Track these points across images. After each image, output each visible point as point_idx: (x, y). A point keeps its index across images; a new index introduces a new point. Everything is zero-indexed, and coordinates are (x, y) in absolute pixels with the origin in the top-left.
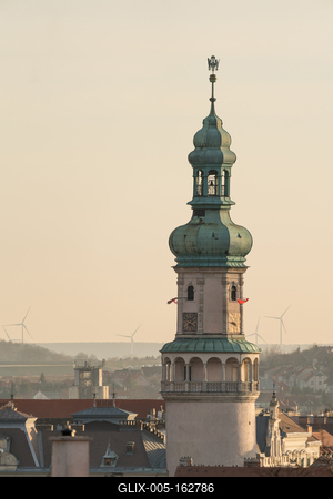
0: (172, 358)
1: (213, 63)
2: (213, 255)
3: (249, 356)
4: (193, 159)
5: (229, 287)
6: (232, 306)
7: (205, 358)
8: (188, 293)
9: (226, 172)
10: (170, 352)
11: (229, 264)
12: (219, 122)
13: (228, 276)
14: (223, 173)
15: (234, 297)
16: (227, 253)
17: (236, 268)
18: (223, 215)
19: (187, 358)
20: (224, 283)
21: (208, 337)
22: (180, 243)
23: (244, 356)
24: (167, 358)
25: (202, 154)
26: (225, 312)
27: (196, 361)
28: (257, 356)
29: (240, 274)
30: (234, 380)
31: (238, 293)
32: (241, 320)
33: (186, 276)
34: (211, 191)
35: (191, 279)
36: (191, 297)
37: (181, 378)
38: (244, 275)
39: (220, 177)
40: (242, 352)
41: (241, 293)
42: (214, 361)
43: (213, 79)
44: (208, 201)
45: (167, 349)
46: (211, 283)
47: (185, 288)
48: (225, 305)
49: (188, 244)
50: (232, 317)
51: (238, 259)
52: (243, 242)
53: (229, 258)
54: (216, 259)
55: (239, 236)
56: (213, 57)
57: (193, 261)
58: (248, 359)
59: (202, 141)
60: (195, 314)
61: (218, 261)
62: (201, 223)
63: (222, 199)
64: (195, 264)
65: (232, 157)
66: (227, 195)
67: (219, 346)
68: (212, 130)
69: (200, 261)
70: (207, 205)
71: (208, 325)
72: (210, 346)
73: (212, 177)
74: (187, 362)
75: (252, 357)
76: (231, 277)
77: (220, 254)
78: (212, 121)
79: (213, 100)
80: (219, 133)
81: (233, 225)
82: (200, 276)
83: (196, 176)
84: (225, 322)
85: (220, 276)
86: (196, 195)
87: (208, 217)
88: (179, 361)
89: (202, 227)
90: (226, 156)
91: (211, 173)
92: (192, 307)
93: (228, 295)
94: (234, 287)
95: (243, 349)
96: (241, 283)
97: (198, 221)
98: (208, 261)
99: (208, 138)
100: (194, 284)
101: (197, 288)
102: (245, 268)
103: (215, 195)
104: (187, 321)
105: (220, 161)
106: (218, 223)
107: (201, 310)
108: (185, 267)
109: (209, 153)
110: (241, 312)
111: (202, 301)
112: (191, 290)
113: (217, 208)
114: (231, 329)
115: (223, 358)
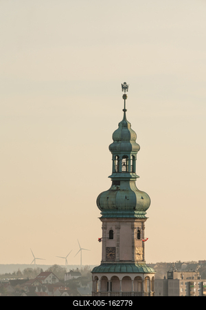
0: (100, 276)
1: (125, 87)
2: (125, 210)
3: (149, 275)
4: (112, 148)
5: (136, 231)
6: (137, 243)
7: (121, 276)
8: (109, 235)
9: (133, 157)
10: (98, 273)
11: (136, 216)
12: (129, 125)
13: (135, 223)
14: (131, 158)
15: (139, 237)
16: (134, 209)
17: (140, 218)
18: (131, 184)
19: (109, 276)
20: (133, 228)
21: (122, 263)
22: (105, 203)
23: (145, 275)
24: (96, 277)
25: (118, 145)
26: (133, 247)
27: (115, 278)
28: (153, 275)
29: (143, 222)
30: (140, 291)
31: (141, 235)
32: (143, 252)
33: (108, 224)
34: (124, 169)
35: (111, 225)
36: (111, 237)
37: (105, 289)
38: (145, 223)
39: (130, 160)
40: (144, 273)
41: (143, 235)
42: (127, 279)
43: (125, 97)
44: (122, 175)
45: (96, 270)
46: (125, 228)
47: (108, 231)
48: (133, 243)
49: (110, 203)
50: (138, 250)
51: (141, 212)
52: (145, 201)
53: (136, 212)
54: (128, 212)
55: (142, 198)
56: (125, 83)
57: (113, 214)
58: (148, 277)
59: (118, 137)
60: (114, 248)
61: (129, 214)
62: (118, 190)
63: (131, 174)
64: (114, 216)
65: (137, 147)
66: (134, 171)
67: (130, 269)
68: (125, 130)
69: (118, 214)
70: (122, 178)
71: (122, 256)
72: (124, 268)
73: (124, 160)
74: (109, 279)
75: (151, 276)
76: (137, 225)
77: (130, 210)
78: (124, 124)
79: (125, 110)
80: (129, 132)
81: (138, 191)
82: (117, 223)
83: (114, 159)
84: (133, 253)
85: (130, 223)
86: (114, 172)
87: (122, 186)
88: (104, 278)
89: (119, 192)
90: (133, 147)
91: (124, 157)
92: (112, 244)
93: (135, 236)
94: (139, 231)
95: (145, 271)
96: (143, 228)
97: (115, 188)
98: (123, 214)
99: (122, 135)
100: (114, 229)
101: (115, 232)
102: (146, 218)
103: (126, 172)
104: (109, 253)
105: (130, 149)
106: (128, 190)
107: (118, 246)
108: (107, 218)
109: (123, 144)
110: (143, 247)
111: (118, 240)
112: (111, 233)
113: (128, 180)
114: (137, 258)
115: (133, 276)
